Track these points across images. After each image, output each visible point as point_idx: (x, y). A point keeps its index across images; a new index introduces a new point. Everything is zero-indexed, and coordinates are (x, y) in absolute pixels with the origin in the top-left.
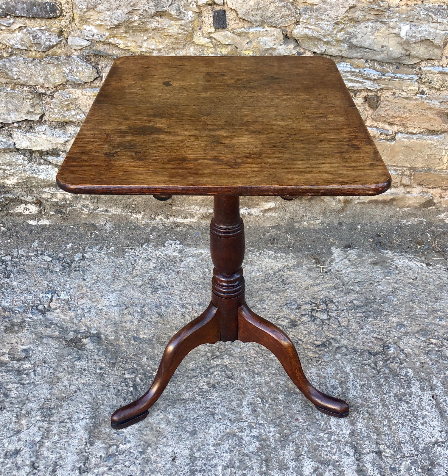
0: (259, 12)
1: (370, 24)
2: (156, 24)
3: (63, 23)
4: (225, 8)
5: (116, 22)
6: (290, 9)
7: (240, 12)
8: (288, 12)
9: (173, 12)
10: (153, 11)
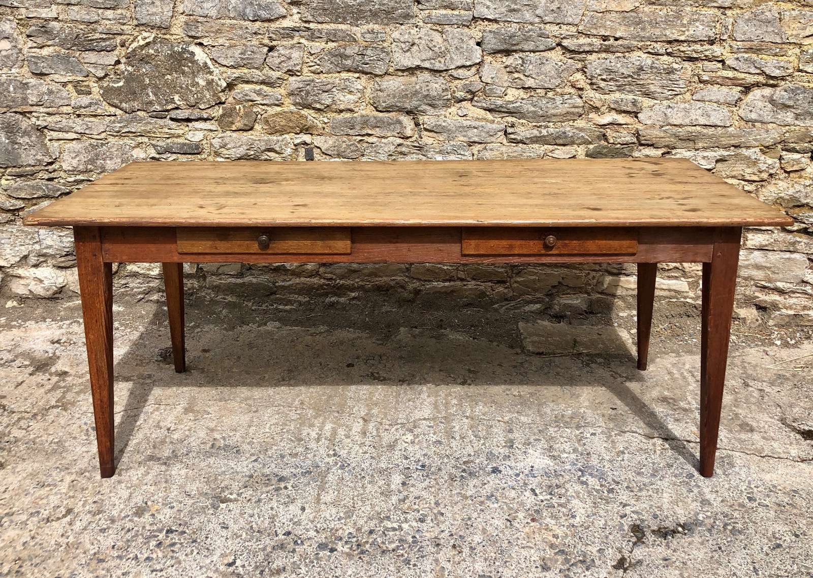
0: (336, 149)
1: (414, 155)
2: (266, 157)
3: (203, 156)
4: (312, 146)
5: (238, 156)
6: (357, 147)
7: (323, 149)
8: (355, 148)
9: (277, 149)
10: (263, 148)
